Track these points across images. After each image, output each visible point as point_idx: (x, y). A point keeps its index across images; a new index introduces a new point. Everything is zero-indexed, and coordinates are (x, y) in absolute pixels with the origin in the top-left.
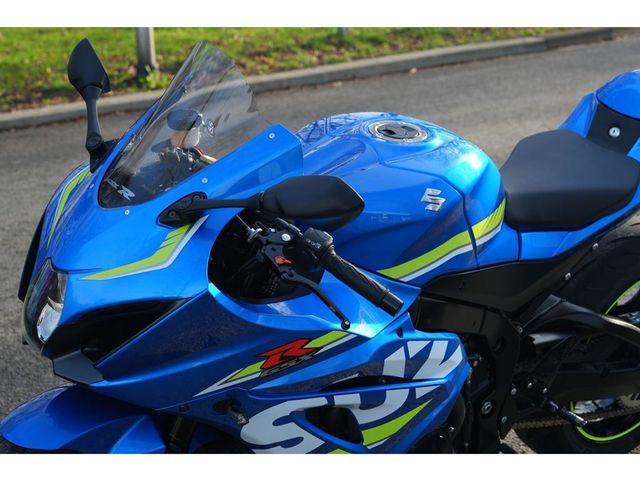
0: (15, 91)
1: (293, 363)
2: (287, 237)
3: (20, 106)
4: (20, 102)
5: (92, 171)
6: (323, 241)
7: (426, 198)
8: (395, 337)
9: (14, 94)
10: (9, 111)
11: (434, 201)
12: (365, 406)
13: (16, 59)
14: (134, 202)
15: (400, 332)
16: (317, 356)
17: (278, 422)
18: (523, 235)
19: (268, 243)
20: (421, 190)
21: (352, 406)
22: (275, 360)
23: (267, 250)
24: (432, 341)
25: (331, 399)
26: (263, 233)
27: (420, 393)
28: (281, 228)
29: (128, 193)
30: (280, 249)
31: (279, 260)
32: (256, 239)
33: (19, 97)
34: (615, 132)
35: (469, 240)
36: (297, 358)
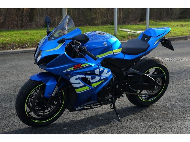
0: (33, 44)
1: (79, 68)
2: (79, 47)
3: (33, 47)
4: (34, 46)
5: (47, 36)
6: (85, 48)
7: (104, 44)
8: (97, 67)
9: (32, 45)
10: (31, 48)
11: (106, 44)
12: (92, 79)
13: (33, 37)
14: (53, 40)
15: (98, 66)
16: (83, 68)
17: (76, 79)
18: (125, 55)
19: (75, 48)
20: (103, 42)
21: (89, 78)
22: (76, 67)
23: (75, 49)
24: (105, 69)
25: (85, 76)
26: (75, 46)
27: (102, 78)
28: (78, 46)
29: (53, 38)
30: (77, 49)
31: (77, 50)
32: (74, 47)
33: (33, 45)
34: (146, 39)
35: (112, 52)
36: (80, 67)
